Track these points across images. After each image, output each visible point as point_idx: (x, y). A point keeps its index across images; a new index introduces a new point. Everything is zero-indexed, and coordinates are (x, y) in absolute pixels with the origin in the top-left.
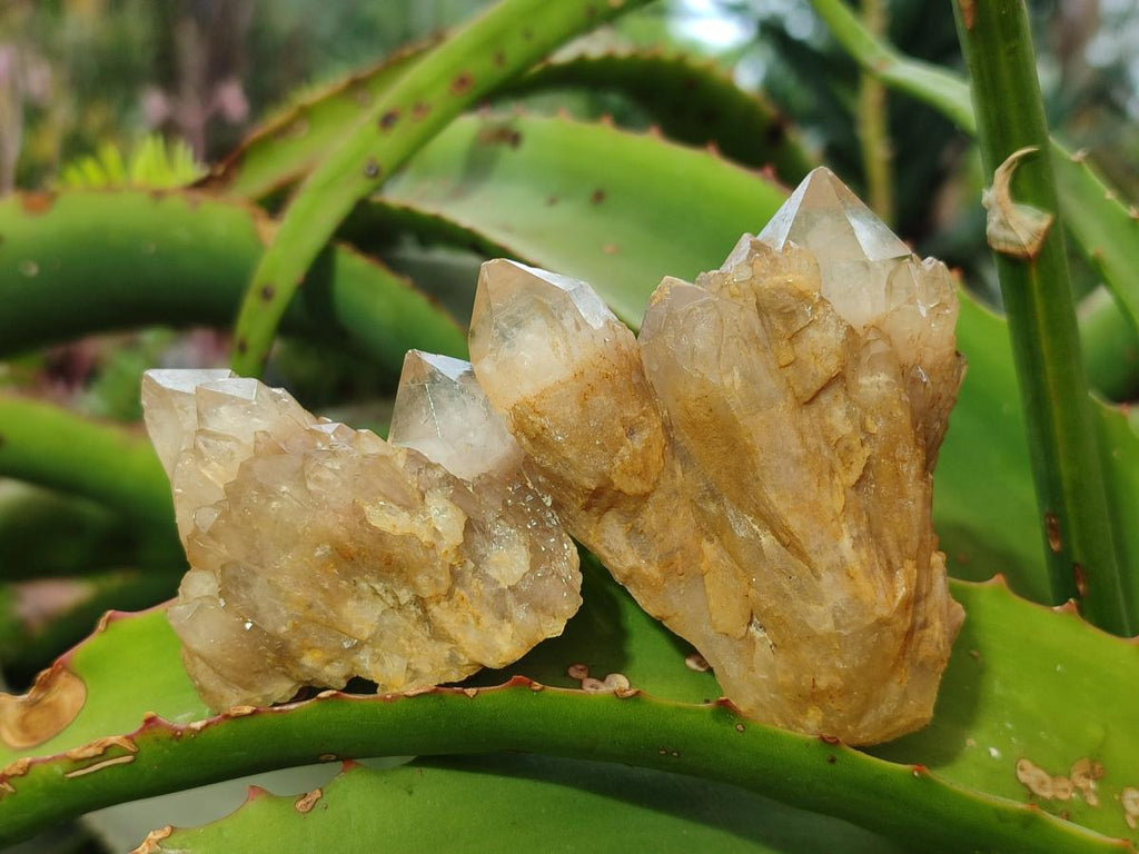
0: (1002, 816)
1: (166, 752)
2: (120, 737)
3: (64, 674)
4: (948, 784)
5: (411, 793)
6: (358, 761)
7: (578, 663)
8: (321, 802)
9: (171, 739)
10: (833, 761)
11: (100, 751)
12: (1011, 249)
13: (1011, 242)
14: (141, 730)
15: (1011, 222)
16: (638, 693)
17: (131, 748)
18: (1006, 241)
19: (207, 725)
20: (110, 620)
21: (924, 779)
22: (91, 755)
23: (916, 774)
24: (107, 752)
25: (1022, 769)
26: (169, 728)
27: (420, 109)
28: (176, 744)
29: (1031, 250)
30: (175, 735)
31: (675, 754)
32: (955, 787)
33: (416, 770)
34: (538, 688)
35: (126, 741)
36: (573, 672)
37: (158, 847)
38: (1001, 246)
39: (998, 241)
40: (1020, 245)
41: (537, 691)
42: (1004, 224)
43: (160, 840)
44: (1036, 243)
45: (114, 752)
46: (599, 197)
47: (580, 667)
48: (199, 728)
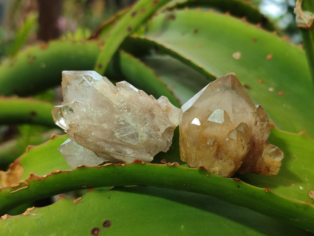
0: (297, 205)
1: (37, 185)
2: (24, 180)
3: (18, 165)
4: (278, 195)
5: (110, 198)
6: (94, 188)
7: (164, 159)
8: (81, 200)
9: (38, 181)
10: (239, 187)
11: (19, 185)
12: (303, 26)
13: (303, 24)
14: (30, 178)
15: (302, 17)
16: (175, 164)
17: (27, 184)
18: (301, 23)
19: (48, 176)
20: (29, 148)
21: (269, 193)
22: (17, 186)
23: (267, 191)
24: (21, 185)
25: (311, 194)
26: (37, 177)
27: (143, 10)
28: (39, 182)
29: (309, 26)
30: (39, 179)
31: (189, 185)
32: (281, 196)
33: (112, 191)
34: (143, 163)
35: (26, 181)
36: (162, 161)
37: (30, 213)
38: (300, 26)
39: (299, 24)
40: (305, 24)
41: (143, 164)
42: (300, 18)
43: (31, 211)
44: (311, 23)
45: (22, 185)
46: (196, 31)
47: (164, 160)
48: (45, 177)
